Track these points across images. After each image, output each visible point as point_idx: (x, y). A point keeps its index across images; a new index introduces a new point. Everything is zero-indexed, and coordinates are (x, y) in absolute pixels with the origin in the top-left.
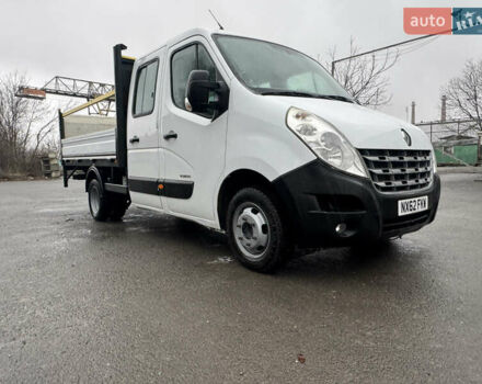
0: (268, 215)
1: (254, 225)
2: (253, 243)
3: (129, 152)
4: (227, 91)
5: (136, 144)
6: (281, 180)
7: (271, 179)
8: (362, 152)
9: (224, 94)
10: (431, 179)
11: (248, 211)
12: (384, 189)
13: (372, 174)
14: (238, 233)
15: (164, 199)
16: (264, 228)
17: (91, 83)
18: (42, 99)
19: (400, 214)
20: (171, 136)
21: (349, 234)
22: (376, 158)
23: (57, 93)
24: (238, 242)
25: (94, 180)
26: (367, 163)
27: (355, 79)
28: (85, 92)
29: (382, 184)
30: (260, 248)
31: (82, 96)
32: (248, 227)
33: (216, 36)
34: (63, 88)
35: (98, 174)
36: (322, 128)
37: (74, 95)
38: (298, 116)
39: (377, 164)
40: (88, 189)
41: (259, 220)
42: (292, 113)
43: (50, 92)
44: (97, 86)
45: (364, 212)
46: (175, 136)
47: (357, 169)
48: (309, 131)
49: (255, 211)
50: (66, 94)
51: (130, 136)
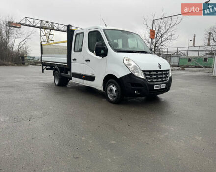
0: (117, 87)
1: (113, 90)
2: (113, 95)
3: (72, 64)
4: (107, 50)
5: (75, 61)
6: (121, 78)
7: (118, 77)
8: (144, 71)
9: (106, 51)
10: (168, 79)
11: (111, 86)
12: (150, 82)
13: (147, 77)
14: (108, 92)
15: (85, 81)
16: (116, 91)
17: (42, 21)
18: (19, 28)
19: (155, 89)
20: (88, 61)
21: (139, 94)
22: (148, 73)
23: (26, 25)
24: (108, 95)
25: (56, 72)
26: (145, 74)
27: (163, 28)
28: (39, 25)
29: (149, 80)
30: (114, 97)
31: (37, 27)
32: (111, 91)
33: (104, 30)
34: (28, 23)
35: (58, 69)
36: (133, 64)
37: (34, 26)
38: (127, 60)
39: (148, 75)
40: (54, 74)
41: (114, 89)
42: (125, 59)
43: (23, 25)
44: (44, 22)
45: (143, 88)
46: (90, 61)
47: (142, 76)
48: (129, 65)
49: (113, 86)
50: (30, 26)
51: (72, 58)
